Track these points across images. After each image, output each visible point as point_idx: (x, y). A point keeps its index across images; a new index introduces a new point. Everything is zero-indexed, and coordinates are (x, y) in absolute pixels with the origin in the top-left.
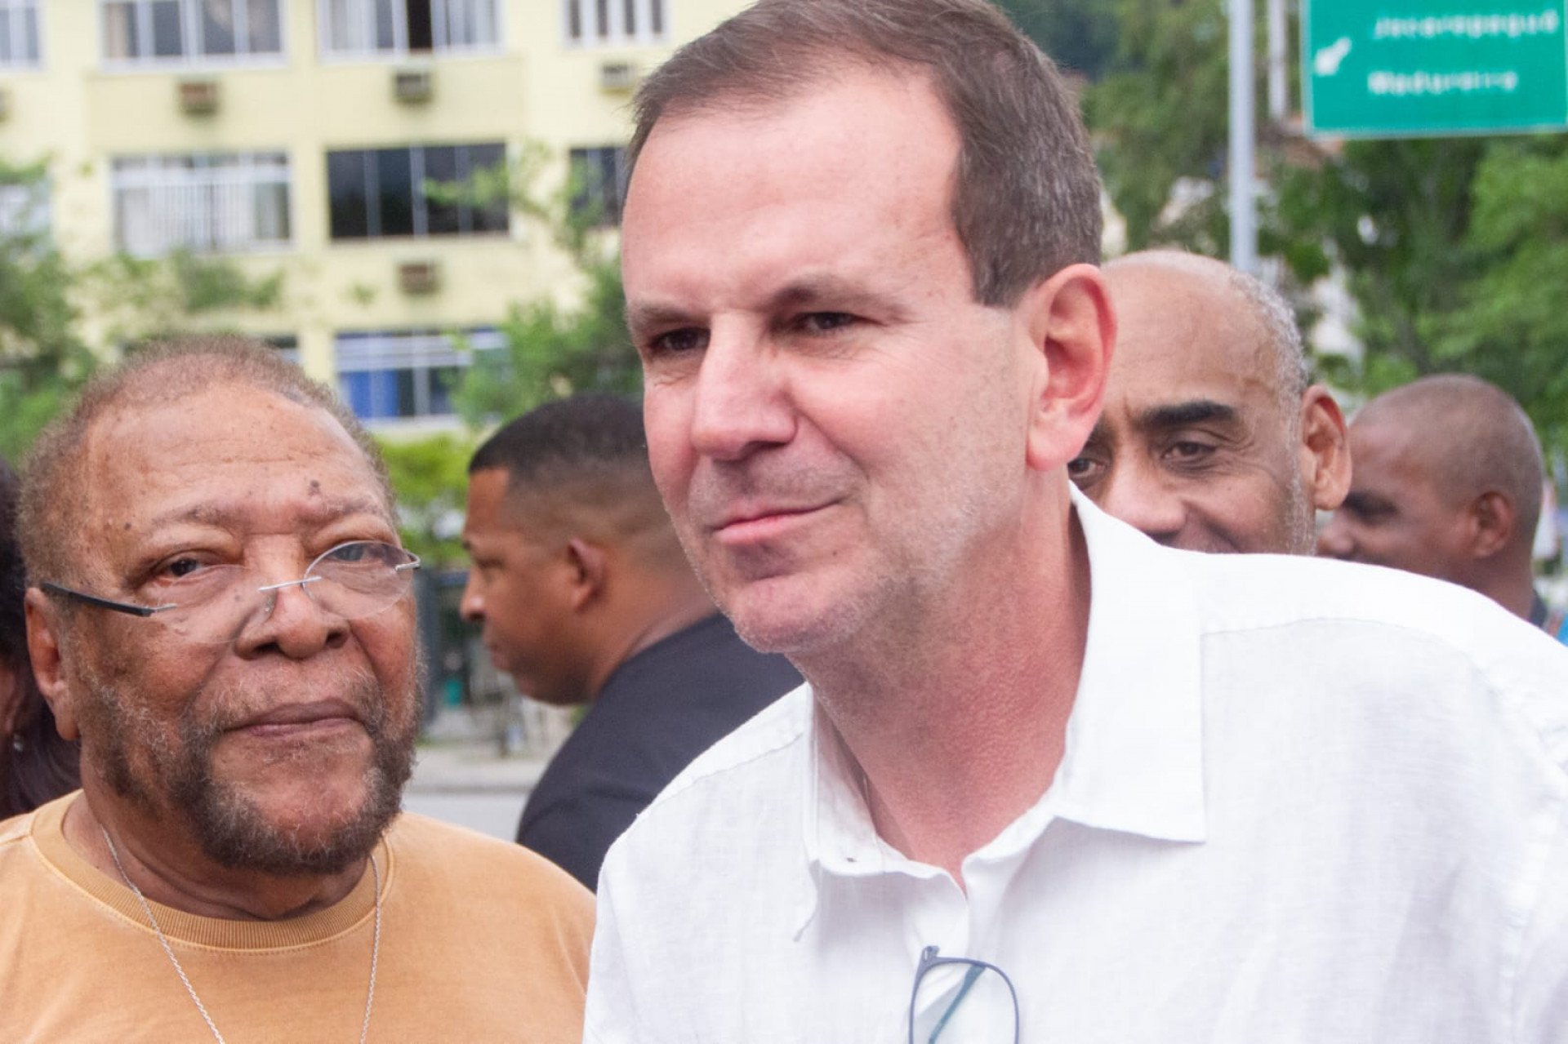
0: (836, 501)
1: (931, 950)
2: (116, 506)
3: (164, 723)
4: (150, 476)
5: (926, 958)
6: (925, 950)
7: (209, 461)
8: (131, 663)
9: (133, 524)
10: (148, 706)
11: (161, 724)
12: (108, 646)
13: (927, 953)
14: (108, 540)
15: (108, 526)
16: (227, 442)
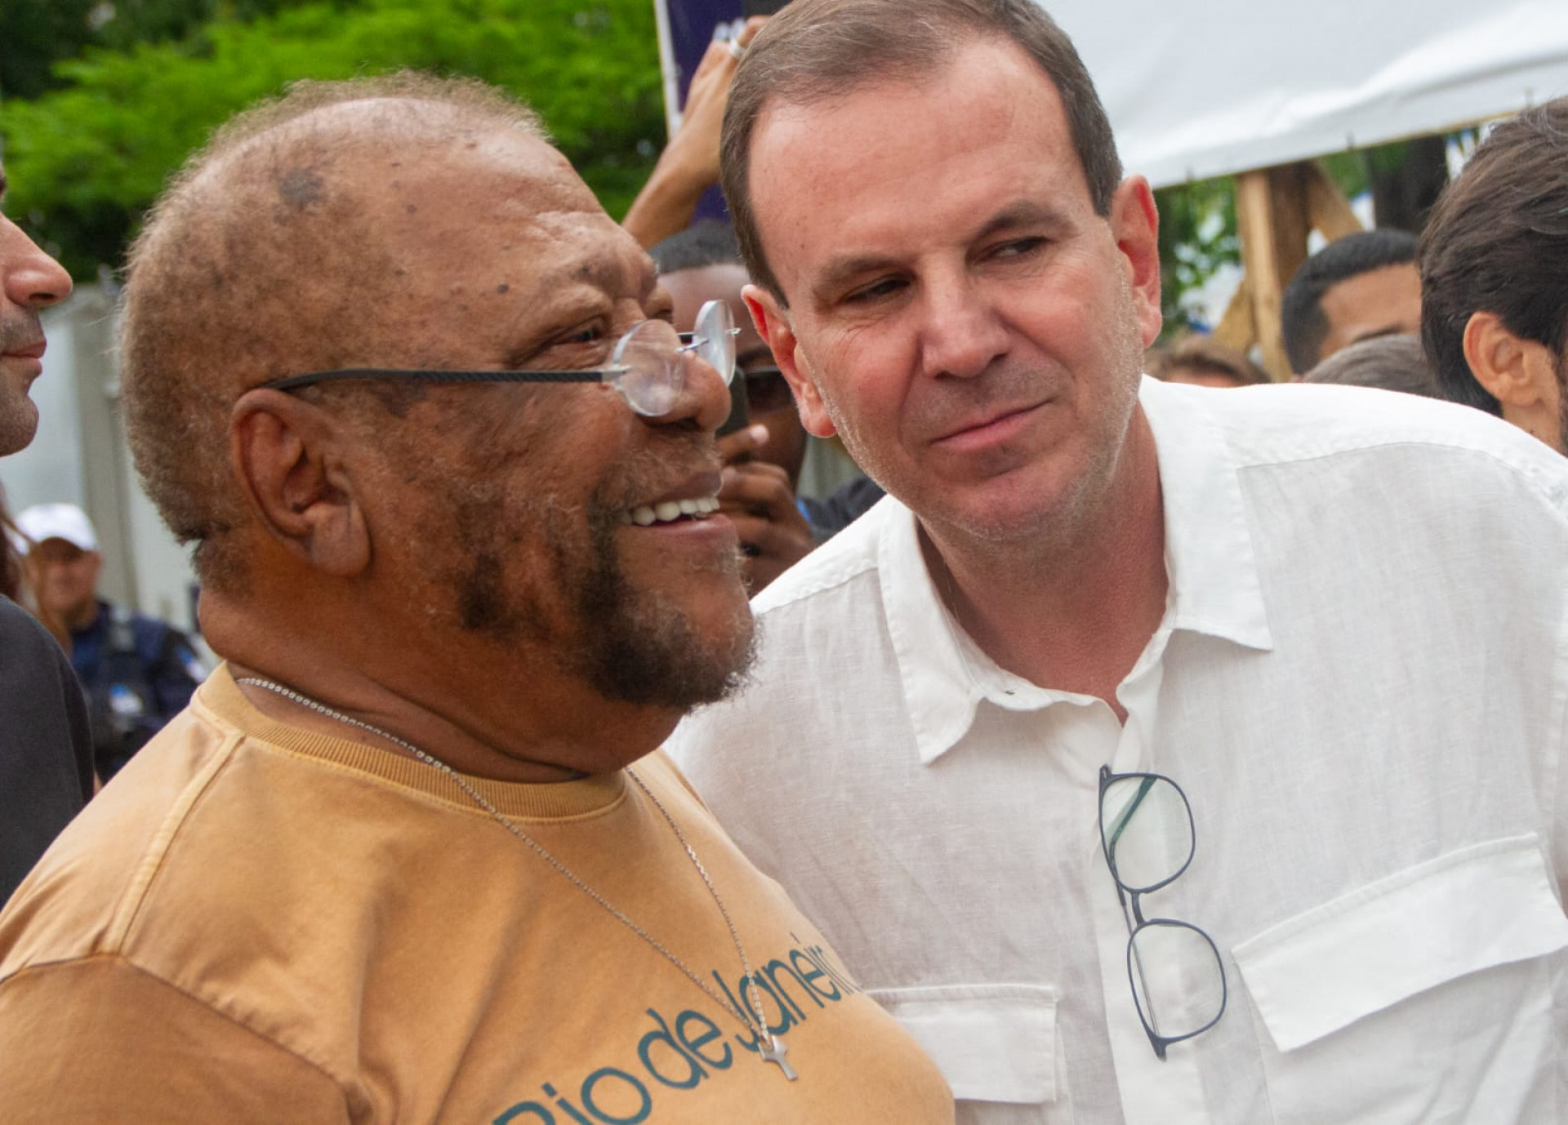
0: (1048, 401)
1: (1105, 769)
2: (461, 268)
3: (577, 508)
4: (506, 227)
5: (1105, 776)
6: (1101, 770)
7: (558, 209)
8: (537, 438)
9: (512, 286)
10: (556, 491)
11: (573, 509)
12: (493, 429)
13: (1104, 772)
14: (465, 308)
15: (460, 291)
16: (560, 186)
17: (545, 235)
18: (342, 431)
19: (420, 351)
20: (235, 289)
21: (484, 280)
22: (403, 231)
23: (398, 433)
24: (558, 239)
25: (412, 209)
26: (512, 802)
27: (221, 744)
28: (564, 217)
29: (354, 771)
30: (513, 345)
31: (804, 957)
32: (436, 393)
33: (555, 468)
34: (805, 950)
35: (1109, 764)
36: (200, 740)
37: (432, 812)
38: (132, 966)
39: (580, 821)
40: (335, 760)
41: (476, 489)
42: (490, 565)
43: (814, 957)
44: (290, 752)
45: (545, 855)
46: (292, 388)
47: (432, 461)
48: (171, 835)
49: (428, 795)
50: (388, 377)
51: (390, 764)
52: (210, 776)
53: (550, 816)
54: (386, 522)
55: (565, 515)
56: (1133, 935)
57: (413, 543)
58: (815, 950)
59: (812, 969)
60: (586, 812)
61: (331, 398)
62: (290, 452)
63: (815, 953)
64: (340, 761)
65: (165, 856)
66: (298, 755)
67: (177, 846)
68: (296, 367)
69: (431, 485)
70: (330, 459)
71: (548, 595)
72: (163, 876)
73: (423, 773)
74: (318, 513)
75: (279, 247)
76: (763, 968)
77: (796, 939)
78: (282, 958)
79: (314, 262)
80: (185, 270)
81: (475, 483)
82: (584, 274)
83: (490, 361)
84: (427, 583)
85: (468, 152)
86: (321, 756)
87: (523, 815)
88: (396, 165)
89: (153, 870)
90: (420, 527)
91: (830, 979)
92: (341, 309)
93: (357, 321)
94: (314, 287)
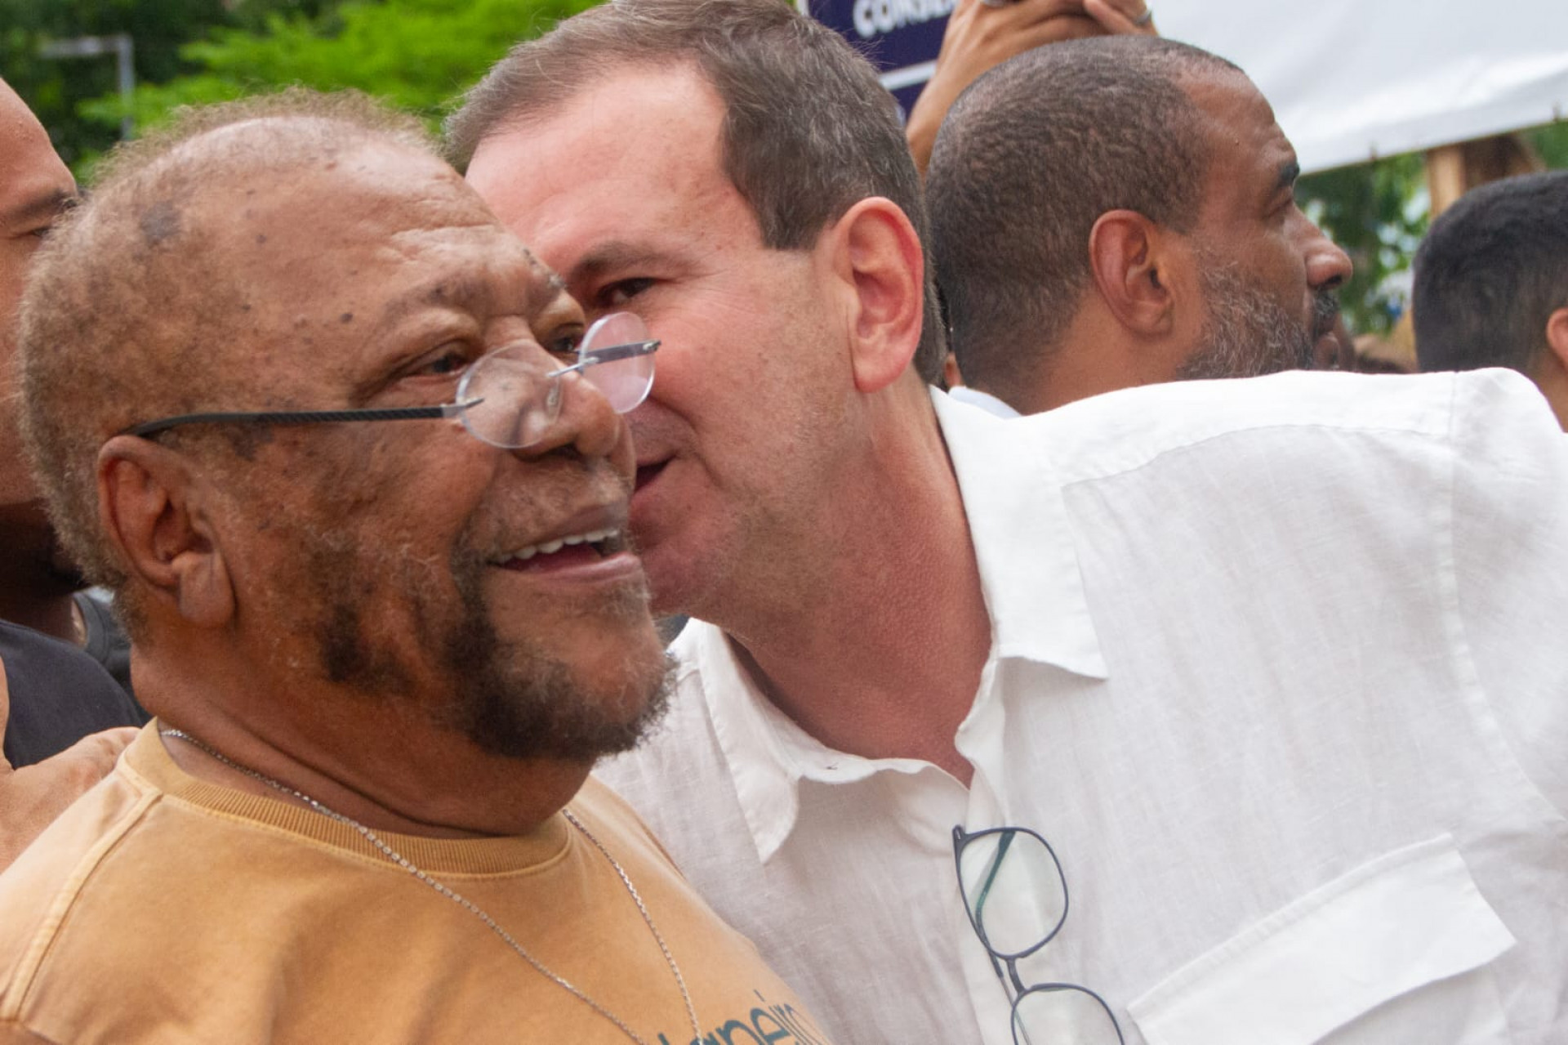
1: (958, 830)
2: (307, 297)
3: (435, 558)
4: (354, 251)
5: (959, 837)
6: (954, 832)
7: (421, 226)
8: (387, 485)
9: (356, 314)
10: (411, 540)
11: (430, 559)
12: (340, 474)
13: (958, 833)
14: (308, 341)
15: (304, 323)
16: (428, 202)
17: (400, 256)
18: (200, 475)
19: (265, 389)
20: (96, 332)
21: (327, 311)
22: (253, 263)
23: (248, 478)
24: (412, 259)
25: (262, 239)
26: (442, 859)
27: (137, 802)
28: (428, 234)
29: (273, 829)
30: (358, 377)
31: (767, 1016)
32: (282, 434)
33: (406, 516)
34: (770, 1008)
35: (962, 825)
36: (116, 799)
37: (356, 868)
38: (29, 1032)
39: (518, 876)
40: (254, 818)
41: (329, 537)
42: (347, 616)
43: (781, 1016)
44: (208, 810)
45: (475, 909)
46: (150, 434)
47: (282, 507)
48: (72, 897)
49: (351, 853)
50: (240, 421)
51: (310, 822)
52: (121, 833)
53: (484, 872)
54: (244, 572)
55: (422, 566)
56: (1014, 1006)
57: (270, 593)
58: (783, 1009)
59: (777, 1029)
60: (523, 867)
61: (186, 442)
62: (153, 504)
63: (782, 1012)
64: (259, 819)
65: (65, 918)
66: (216, 813)
67: (79, 906)
68: (153, 413)
69: (284, 534)
70: (192, 506)
71: (409, 648)
72: (62, 939)
73: (346, 831)
74: (184, 562)
75: (135, 287)
76: (718, 1030)
77: (760, 996)
78: (183, 1019)
79: (163, 300)
80: (54, 314)
81: (327, 530)
82: (438, 296)
83: (336, 398)
84: (288, 634)
85: (327, 174)
86: (239, 814)
87: (454, 872)
88: (250, 193)
89: (52, 932)
90: (276, 577)
91: (796, 1040)
92: (192, 348)
93: (206, 360)
94: (165, 327)
